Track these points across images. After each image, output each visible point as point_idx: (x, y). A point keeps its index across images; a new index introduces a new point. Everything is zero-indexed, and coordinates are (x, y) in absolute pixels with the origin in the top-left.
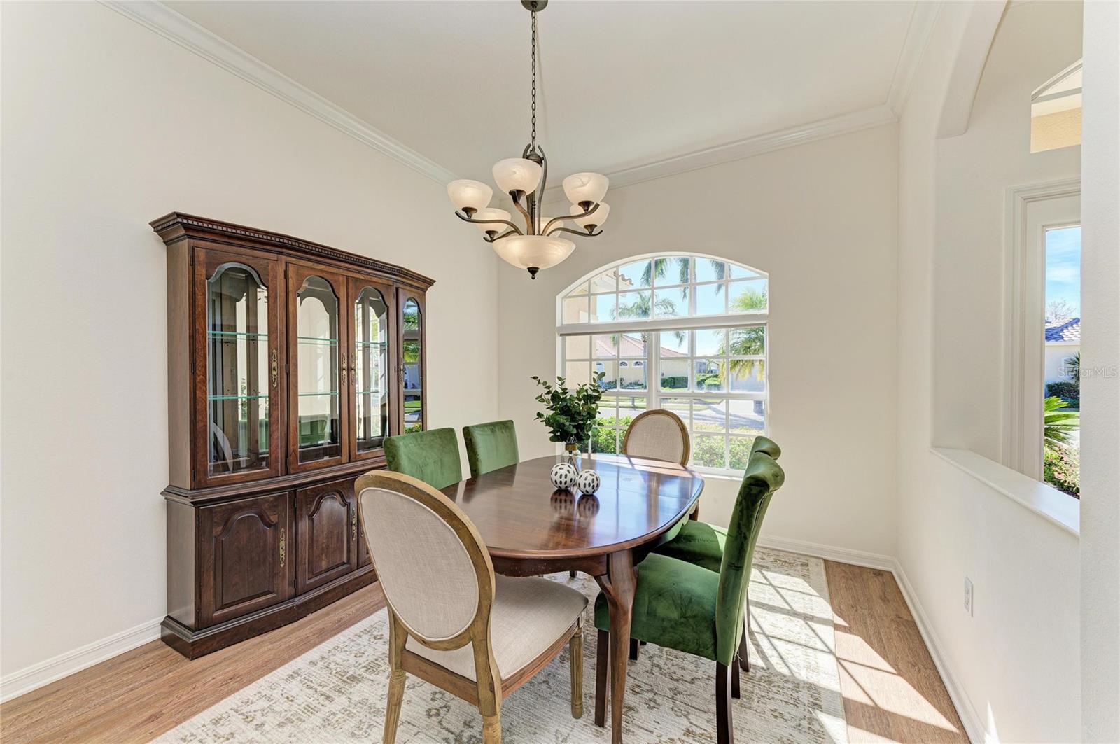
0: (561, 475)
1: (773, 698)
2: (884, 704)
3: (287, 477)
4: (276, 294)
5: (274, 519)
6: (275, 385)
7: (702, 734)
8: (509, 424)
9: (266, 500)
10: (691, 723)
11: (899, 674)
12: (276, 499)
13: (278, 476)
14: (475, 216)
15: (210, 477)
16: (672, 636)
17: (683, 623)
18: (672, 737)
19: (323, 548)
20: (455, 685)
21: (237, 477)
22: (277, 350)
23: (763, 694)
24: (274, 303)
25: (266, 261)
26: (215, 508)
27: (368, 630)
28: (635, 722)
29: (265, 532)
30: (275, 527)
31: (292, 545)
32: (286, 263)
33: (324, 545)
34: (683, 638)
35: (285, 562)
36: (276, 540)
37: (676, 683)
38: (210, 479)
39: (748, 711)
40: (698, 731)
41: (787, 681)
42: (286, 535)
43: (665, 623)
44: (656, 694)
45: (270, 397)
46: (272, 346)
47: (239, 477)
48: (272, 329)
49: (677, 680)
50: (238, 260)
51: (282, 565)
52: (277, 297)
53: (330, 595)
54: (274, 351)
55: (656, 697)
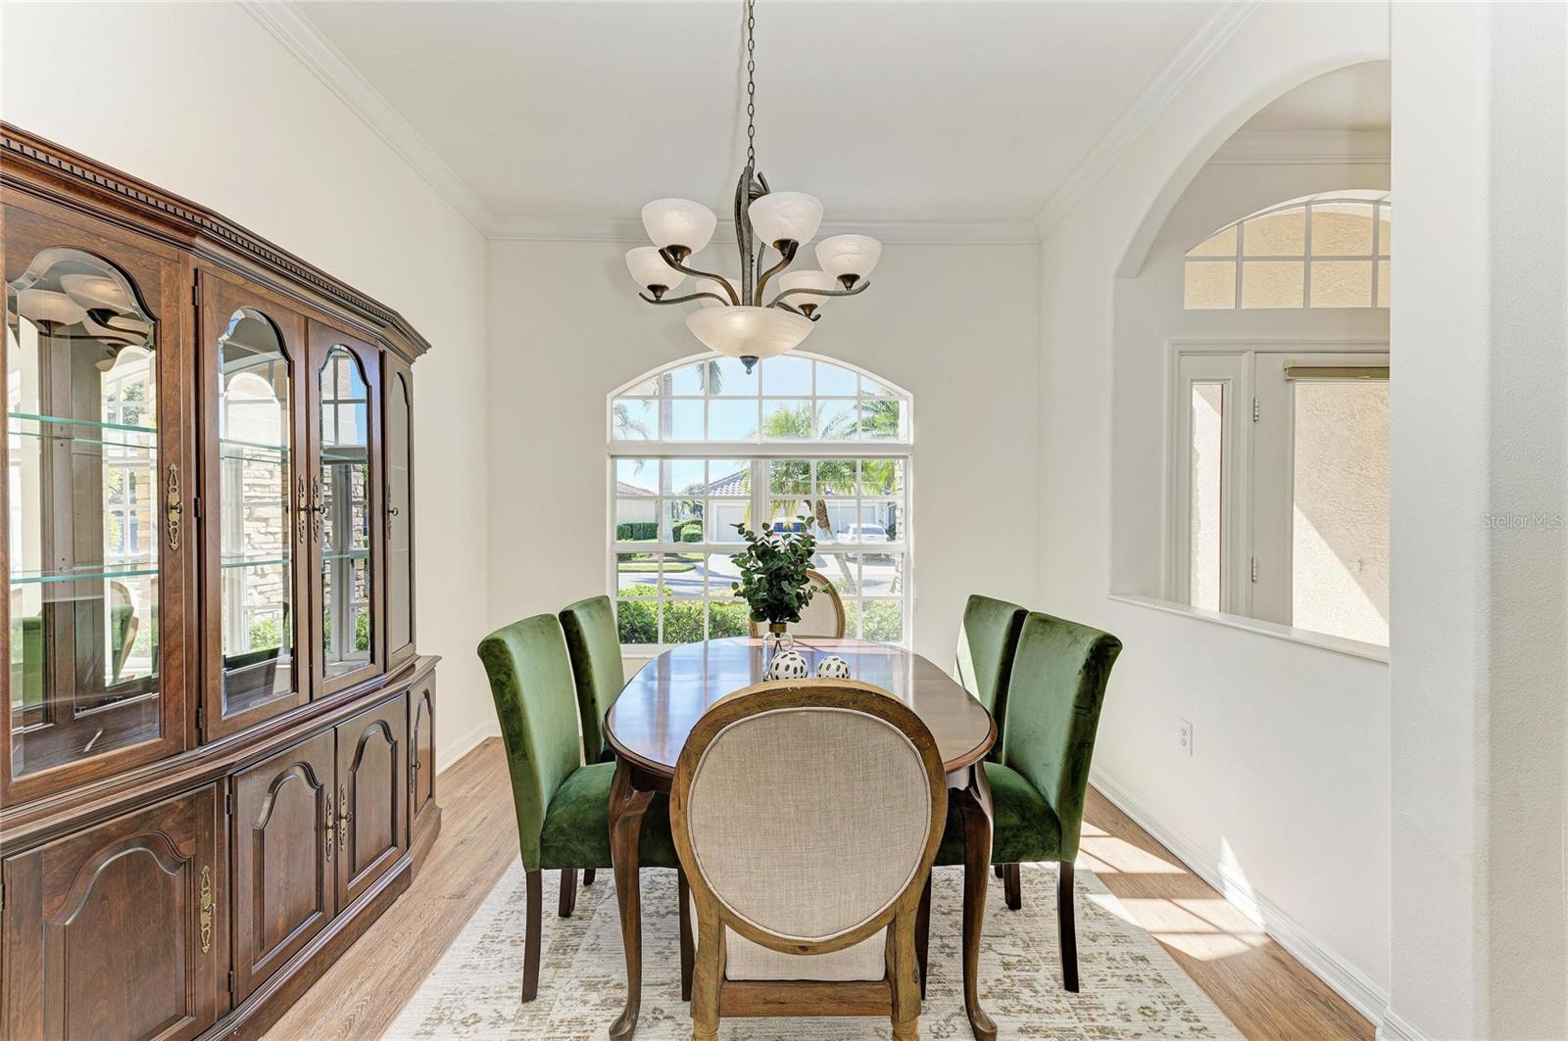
0: (796, 668)
1: (1045, 897)
2: (1125, 869)
3: (200, 751)
4: (177, 338)
5: (186, 849)
6: (175, 546)
7: (1020, 961)
8: (604, 602)
9: (169, 810)
10: (1000, 954)
11: (1113, 836)
12: (191, 801)
13: (184, 752)
14: (686, 262)
15: (15, 780)
16: (1015, 847)
17: (1026, 826)
18: (997, 977)
19: (279, 888)
20: (842, 1001)
21: (87, 769)
22: (179, 465)
23: (1036, 896)
24: (173, 357)
25: (155, 260)
26: (47, 851)
27: (436, 1016)
28: (948, 978)
29: (167, 882)
30: (189, 866)
31: (224, 897)
32: (196, 271)
33: (282, 884)
34: (1027, 846)
35: (211, 941)
36: (192, 891)
37: (951, 917)
38: (18, 784)
39: (1037, 919)
40: (1014, 960)
41: (1042, 875)
42: (212, 879)
43: (1006, 833)
44: (941, 937)
45: (161, 571)
46: (168, 455)
47: (92, 768)
48: (168, 418)
49: (949, 913)
50: (87, 246)
51: (206, 949)
52: (178, 346)
53: (294, 986)
54: (174, 467)
55: (945, 941)
